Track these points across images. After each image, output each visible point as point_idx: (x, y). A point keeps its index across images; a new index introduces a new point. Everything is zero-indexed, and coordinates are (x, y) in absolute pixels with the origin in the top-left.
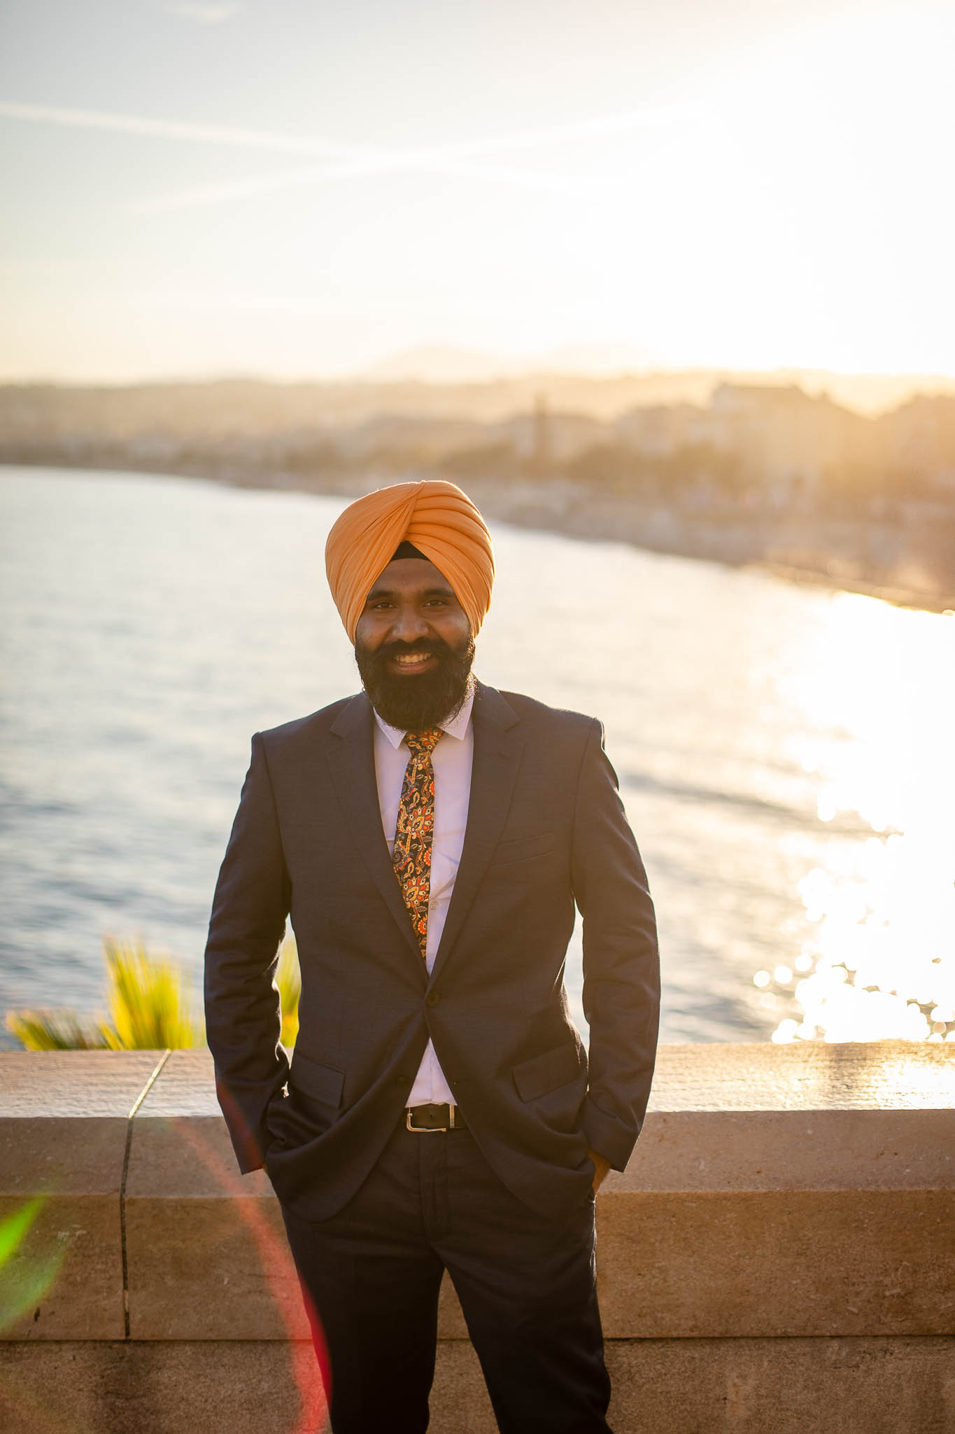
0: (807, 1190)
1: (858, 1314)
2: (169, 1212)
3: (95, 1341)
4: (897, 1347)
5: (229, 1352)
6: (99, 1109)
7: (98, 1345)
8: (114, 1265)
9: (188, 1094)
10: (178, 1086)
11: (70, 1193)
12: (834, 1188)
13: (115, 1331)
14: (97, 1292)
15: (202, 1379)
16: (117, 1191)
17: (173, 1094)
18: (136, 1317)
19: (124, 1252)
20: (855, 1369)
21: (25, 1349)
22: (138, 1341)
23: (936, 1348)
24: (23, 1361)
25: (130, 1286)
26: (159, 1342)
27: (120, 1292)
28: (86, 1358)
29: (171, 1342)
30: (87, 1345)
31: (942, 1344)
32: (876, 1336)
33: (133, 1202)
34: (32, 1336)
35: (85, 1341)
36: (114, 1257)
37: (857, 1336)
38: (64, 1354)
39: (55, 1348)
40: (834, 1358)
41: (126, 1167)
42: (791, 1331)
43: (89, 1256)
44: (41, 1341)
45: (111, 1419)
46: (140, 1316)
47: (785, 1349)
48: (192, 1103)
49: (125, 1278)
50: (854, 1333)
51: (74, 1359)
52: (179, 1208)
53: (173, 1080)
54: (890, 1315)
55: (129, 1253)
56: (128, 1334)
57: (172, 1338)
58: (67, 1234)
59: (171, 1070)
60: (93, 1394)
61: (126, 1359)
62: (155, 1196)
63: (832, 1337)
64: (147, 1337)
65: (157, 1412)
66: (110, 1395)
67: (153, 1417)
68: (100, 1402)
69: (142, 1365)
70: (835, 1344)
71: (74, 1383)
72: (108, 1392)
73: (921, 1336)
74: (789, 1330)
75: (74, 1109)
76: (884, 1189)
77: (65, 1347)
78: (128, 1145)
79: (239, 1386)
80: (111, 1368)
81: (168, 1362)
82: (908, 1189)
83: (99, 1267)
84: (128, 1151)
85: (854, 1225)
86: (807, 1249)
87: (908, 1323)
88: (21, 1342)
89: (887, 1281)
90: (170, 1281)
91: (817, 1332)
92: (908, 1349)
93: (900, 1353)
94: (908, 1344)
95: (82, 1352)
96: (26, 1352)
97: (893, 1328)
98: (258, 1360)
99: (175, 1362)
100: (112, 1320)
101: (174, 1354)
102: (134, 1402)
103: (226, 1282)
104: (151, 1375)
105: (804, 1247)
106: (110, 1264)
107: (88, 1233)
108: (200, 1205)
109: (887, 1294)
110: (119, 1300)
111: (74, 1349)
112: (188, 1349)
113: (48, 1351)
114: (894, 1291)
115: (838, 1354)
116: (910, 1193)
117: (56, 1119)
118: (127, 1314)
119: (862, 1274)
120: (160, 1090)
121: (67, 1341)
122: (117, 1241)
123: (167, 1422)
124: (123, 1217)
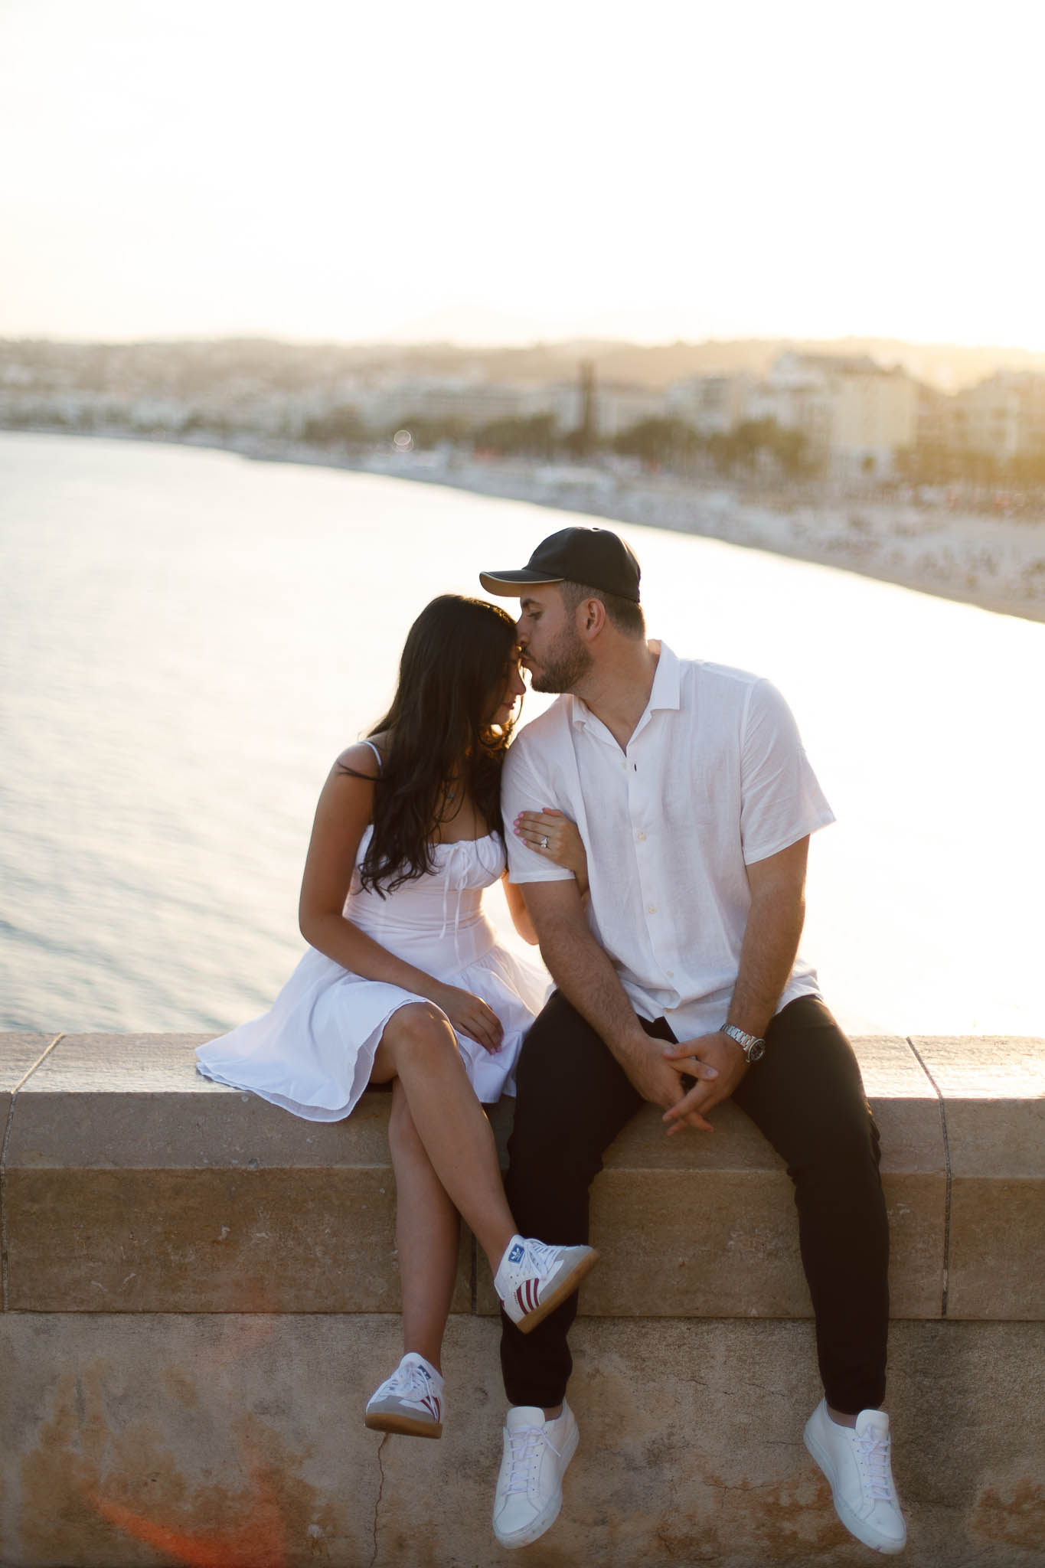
2: (994, 1192)
3: (909, 1320)
7: (912, 1324)
8: (934, 1245)
13: (931, 1310)
14: (917, 1271)
15: (1013, 1359)
16: (943, 1171)
18: (953, 1297)
19: (947, 1231)
22: (952, 1320)
25: (949, 1265)
26: (972, 1322)
27: (939, 1272)
29: (985, 1322)
33: (959, 1181)
36: (936, 1237)
41: (946, 1148)
43: (912, 1235)
45: (916, 1398)
46: (957, 1296)
49: (946, 1257)
52: (1005, 1187)
55: (952, 1233)
56: (944, 1313)
57: (986, 1318)
60: (902, 1373)
61: (938, 1338)
62: (979, 1176)
64: (960, 1316)
65: (963, 1392)
66: (918, 1374)
67: (959, 1396)
68: (908, 1380)
69: (953, 1345)
72: (918, 1371)
78: (944, 1126)
80: (922, 1347)
81: (979, 1341)
83: (920, 1246)
84: (944, 1131)
90: (990, 1261)
99: (987, 1342)
100: (929, 1299)
101: (986, 1334)
102: (943, 1382)
104: (961, 1355)
106: (931, 1244)
107: (910, 1212)
108: (1026, 1186)
110: (938, 1278)
112: (1001, 1330)
118: (945, 1294)
122: (940, 1221)
123: (974, 1401)
124: (949, 1196)
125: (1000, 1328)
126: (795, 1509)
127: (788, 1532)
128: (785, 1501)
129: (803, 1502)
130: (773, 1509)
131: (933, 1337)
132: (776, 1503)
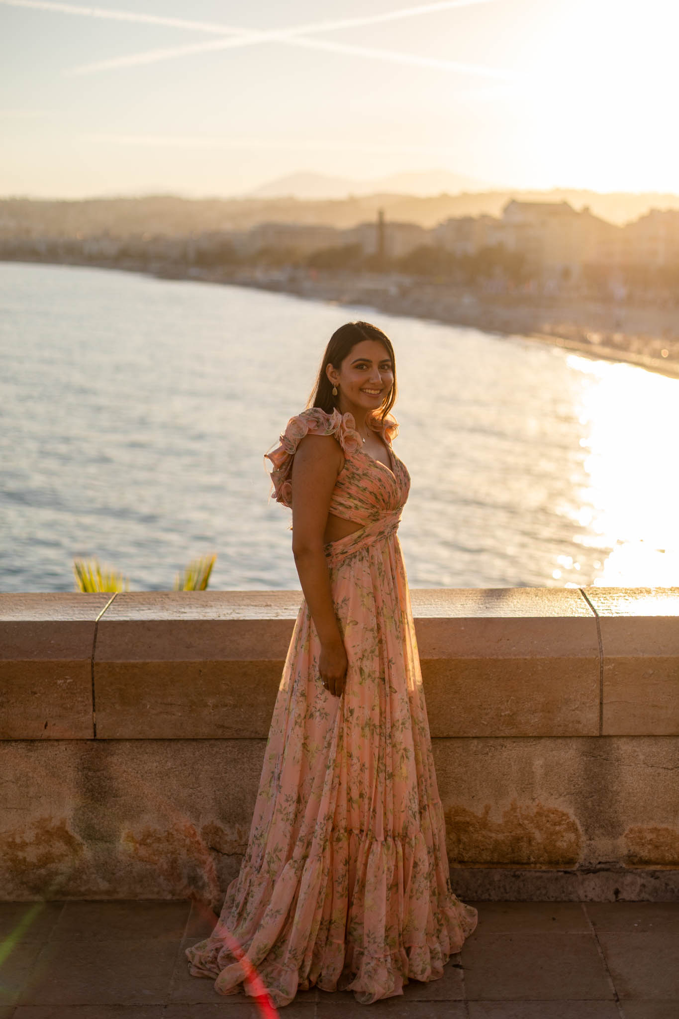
0: (460, 658)
1: (487, 725)
2: (118, 670)
3: (77, 740)
4: (508, 743)
5: (149, 745)
6: (79, 617)
7: (79, 742)
8: (87, 698)
9: (128, 611)
10: (122, 608)
11: (64, 660)
12: (474, 657)
13: (89, 734)
14: (78, 713)
15: (135, 760)
16: (89, 658)
17: (120, 611)
18: (99, 727)
19: (93, 691)
20: (486, 755)
21: (39, 744)
22: (101, 740)
23: (529, 744)
24: (38, 751)
25: (97, 709)
26: (112, 740)
27: (91, 713)
28: (73, 749)
29: (119, 740)
30: (73, 742)
31: (532, 742)
32: (497, 737)
33: (98, 664)
34: (43, 737)
35: (72, 740)
36: (88, 694)
37: (487, 737)
38: (60, 747)
39: (56, 743)
40: (475, 749)
41: (94, 647)
42: (451, 734)
43: (74, 694)
44: (48, 740)
45: (85, 783)
46: (101, 726)
47: (448, 744)
48: (130, 615)
49: (94, 705)
50: (486, 735)
51: (66, 749)
52: (123, 667)
53: (119, 605)
54: (505, 725)
55: (96, 692)
56: (95, 736)
57: (119, 738)
58: (63, 681)
59: (118, 600)
60: (76, 769)
61: (94, 750)
62: (110, 661)
63: (474, 738)
64: (106, 737)
65: (111, 778)
66: (85, 770)
67: (108, 781)
68: (80, 773)
69: (103, 753)
70: (475, 742)
71: (66, 763)
72: (84, 768)
73: (521, 737)
74: (450, 733)
75: (65, 617)
76: (501, 657)
77: (61, 743)
78: (96, 635)
79: (155, 764)
80: (86, 755)
81: (117, 751)
82: (514, 658)
83: (80, 699)
84: (95, 638)
85: (484, 677)
86: (460, 689)
87: (514, 730)
88: (37, 740)
89: (503, 707)
90: (118, 707)
91: (465, 735)
92: (515, 744)
93: (510, 747)
94: (514, 742)
95: (70, 746)
96: (40, 746)
97: (506, 733)
98: (165, 750)
99: (121, 751)
100: (86, 728)
101: (120, 747)
102: (99, 774)
103: (148, 707)
104: (107, 759)
105: (458, 689)
106: (86, 698)
107: (73, 681)
108: (134, 666)
109: (503, 714)
110: (91, 717)
111: (65, 745)
112: (128, 745)
113: (52, 745)
114: (507, 713)
115: (477, 747)
116: (514, 659)
117: (56, 622)
118: (95, 725)
119: (489, 703)
120: (112, 609)
121: (62, 740)
122: (90, 686)
123: (116, 784)
124: (93, 672)
125: (127, 743)
126: (24, 845)
127: (21, 857)
128: (18, 840)
129: (28, 841)
130: (12, 845)
131: (92, 749)
132: (13, 842)
